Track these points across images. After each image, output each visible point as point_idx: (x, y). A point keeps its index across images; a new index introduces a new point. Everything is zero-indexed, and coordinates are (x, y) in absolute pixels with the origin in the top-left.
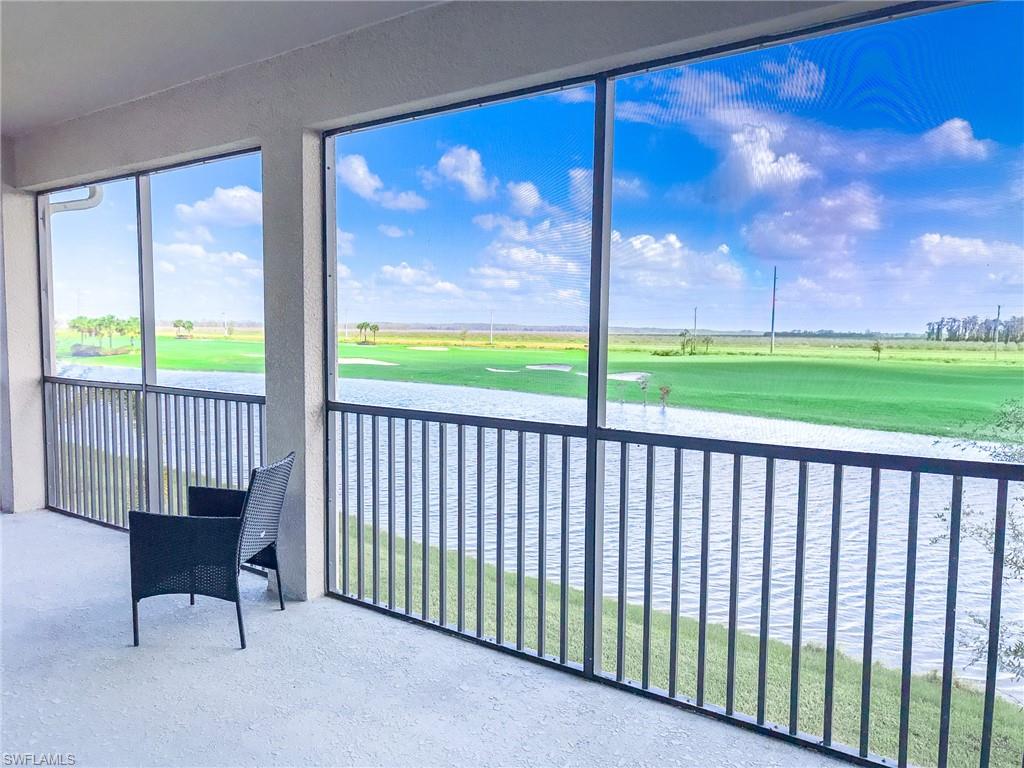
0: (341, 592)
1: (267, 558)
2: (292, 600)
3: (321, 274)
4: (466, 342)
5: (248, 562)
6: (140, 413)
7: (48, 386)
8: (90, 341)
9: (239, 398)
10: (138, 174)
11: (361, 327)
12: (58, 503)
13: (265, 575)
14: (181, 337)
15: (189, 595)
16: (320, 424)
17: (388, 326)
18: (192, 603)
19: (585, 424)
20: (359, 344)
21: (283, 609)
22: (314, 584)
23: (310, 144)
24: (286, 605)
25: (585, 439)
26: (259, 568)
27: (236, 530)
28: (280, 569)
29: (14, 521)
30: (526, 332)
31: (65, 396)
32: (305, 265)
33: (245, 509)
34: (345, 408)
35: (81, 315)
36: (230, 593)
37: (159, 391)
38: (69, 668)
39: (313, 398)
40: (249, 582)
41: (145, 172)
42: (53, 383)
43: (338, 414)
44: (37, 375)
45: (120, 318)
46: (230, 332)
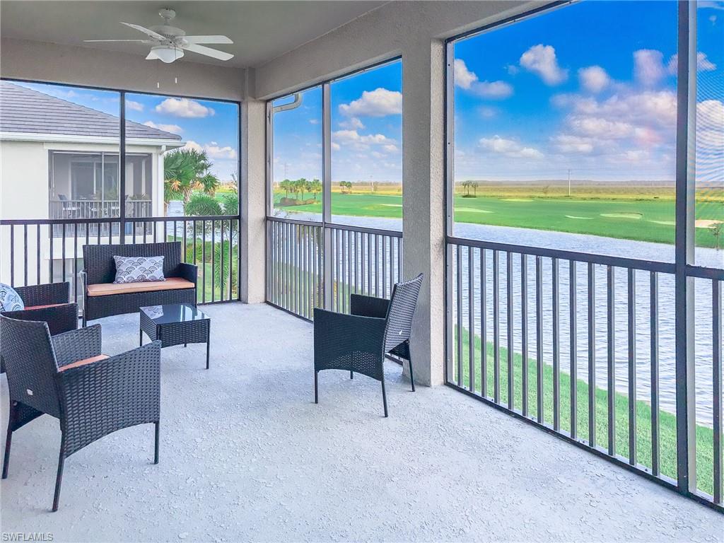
0: (456, 383)
1: (403, 351)
2: (421, 385)
3: (442, 142)
4: (549, 195)
5: (390, 352)
6: (320, 241)
7: (269, 222)
8: (291, 196)
9: (385, 233)
10: (323, 83)
11: (465, 184)
12: (272, 300)
13: (401, 363)
14: (344, 193)
15: (350, 371)
16: (441, 253)
17: (485, 183)
18: (352, 378)
19: (673, 262)
20: (464, 197)
21: (413, 390)
22: (436, 375)
23: (436, 49)
24: (416, 389)
25: (674, 275)
26: (397, 357)
27: (382, 328)
28: (412, 360)
29: (248, 309)
30: (599, 186)
31: (278, 229)
32: (431, 136)
33: (388, 313)
34: (460, 242)
35: (287, 179)
36: (378, 374)
37: (332, 227)
38: (276, 412)
39: (436, 234)
40: (391, 368)
41: (327, 81)
42: (272, 221)
43: (454, 247)
44: (262, 215)
45: (309, 181)
46: (376, 189)
